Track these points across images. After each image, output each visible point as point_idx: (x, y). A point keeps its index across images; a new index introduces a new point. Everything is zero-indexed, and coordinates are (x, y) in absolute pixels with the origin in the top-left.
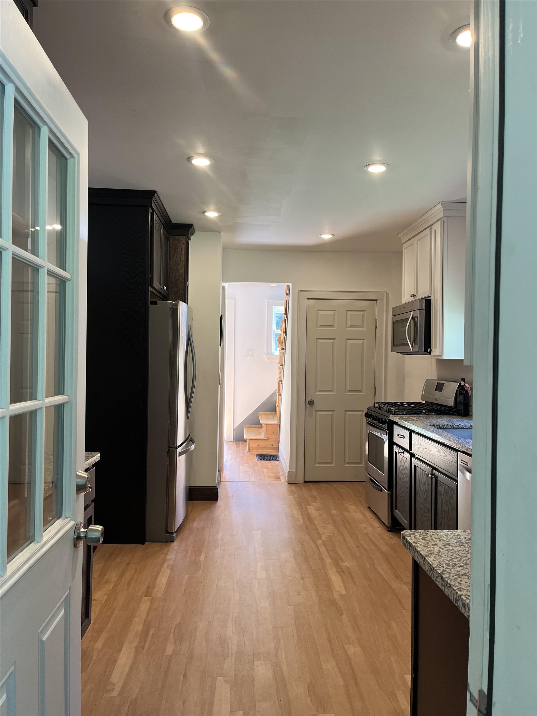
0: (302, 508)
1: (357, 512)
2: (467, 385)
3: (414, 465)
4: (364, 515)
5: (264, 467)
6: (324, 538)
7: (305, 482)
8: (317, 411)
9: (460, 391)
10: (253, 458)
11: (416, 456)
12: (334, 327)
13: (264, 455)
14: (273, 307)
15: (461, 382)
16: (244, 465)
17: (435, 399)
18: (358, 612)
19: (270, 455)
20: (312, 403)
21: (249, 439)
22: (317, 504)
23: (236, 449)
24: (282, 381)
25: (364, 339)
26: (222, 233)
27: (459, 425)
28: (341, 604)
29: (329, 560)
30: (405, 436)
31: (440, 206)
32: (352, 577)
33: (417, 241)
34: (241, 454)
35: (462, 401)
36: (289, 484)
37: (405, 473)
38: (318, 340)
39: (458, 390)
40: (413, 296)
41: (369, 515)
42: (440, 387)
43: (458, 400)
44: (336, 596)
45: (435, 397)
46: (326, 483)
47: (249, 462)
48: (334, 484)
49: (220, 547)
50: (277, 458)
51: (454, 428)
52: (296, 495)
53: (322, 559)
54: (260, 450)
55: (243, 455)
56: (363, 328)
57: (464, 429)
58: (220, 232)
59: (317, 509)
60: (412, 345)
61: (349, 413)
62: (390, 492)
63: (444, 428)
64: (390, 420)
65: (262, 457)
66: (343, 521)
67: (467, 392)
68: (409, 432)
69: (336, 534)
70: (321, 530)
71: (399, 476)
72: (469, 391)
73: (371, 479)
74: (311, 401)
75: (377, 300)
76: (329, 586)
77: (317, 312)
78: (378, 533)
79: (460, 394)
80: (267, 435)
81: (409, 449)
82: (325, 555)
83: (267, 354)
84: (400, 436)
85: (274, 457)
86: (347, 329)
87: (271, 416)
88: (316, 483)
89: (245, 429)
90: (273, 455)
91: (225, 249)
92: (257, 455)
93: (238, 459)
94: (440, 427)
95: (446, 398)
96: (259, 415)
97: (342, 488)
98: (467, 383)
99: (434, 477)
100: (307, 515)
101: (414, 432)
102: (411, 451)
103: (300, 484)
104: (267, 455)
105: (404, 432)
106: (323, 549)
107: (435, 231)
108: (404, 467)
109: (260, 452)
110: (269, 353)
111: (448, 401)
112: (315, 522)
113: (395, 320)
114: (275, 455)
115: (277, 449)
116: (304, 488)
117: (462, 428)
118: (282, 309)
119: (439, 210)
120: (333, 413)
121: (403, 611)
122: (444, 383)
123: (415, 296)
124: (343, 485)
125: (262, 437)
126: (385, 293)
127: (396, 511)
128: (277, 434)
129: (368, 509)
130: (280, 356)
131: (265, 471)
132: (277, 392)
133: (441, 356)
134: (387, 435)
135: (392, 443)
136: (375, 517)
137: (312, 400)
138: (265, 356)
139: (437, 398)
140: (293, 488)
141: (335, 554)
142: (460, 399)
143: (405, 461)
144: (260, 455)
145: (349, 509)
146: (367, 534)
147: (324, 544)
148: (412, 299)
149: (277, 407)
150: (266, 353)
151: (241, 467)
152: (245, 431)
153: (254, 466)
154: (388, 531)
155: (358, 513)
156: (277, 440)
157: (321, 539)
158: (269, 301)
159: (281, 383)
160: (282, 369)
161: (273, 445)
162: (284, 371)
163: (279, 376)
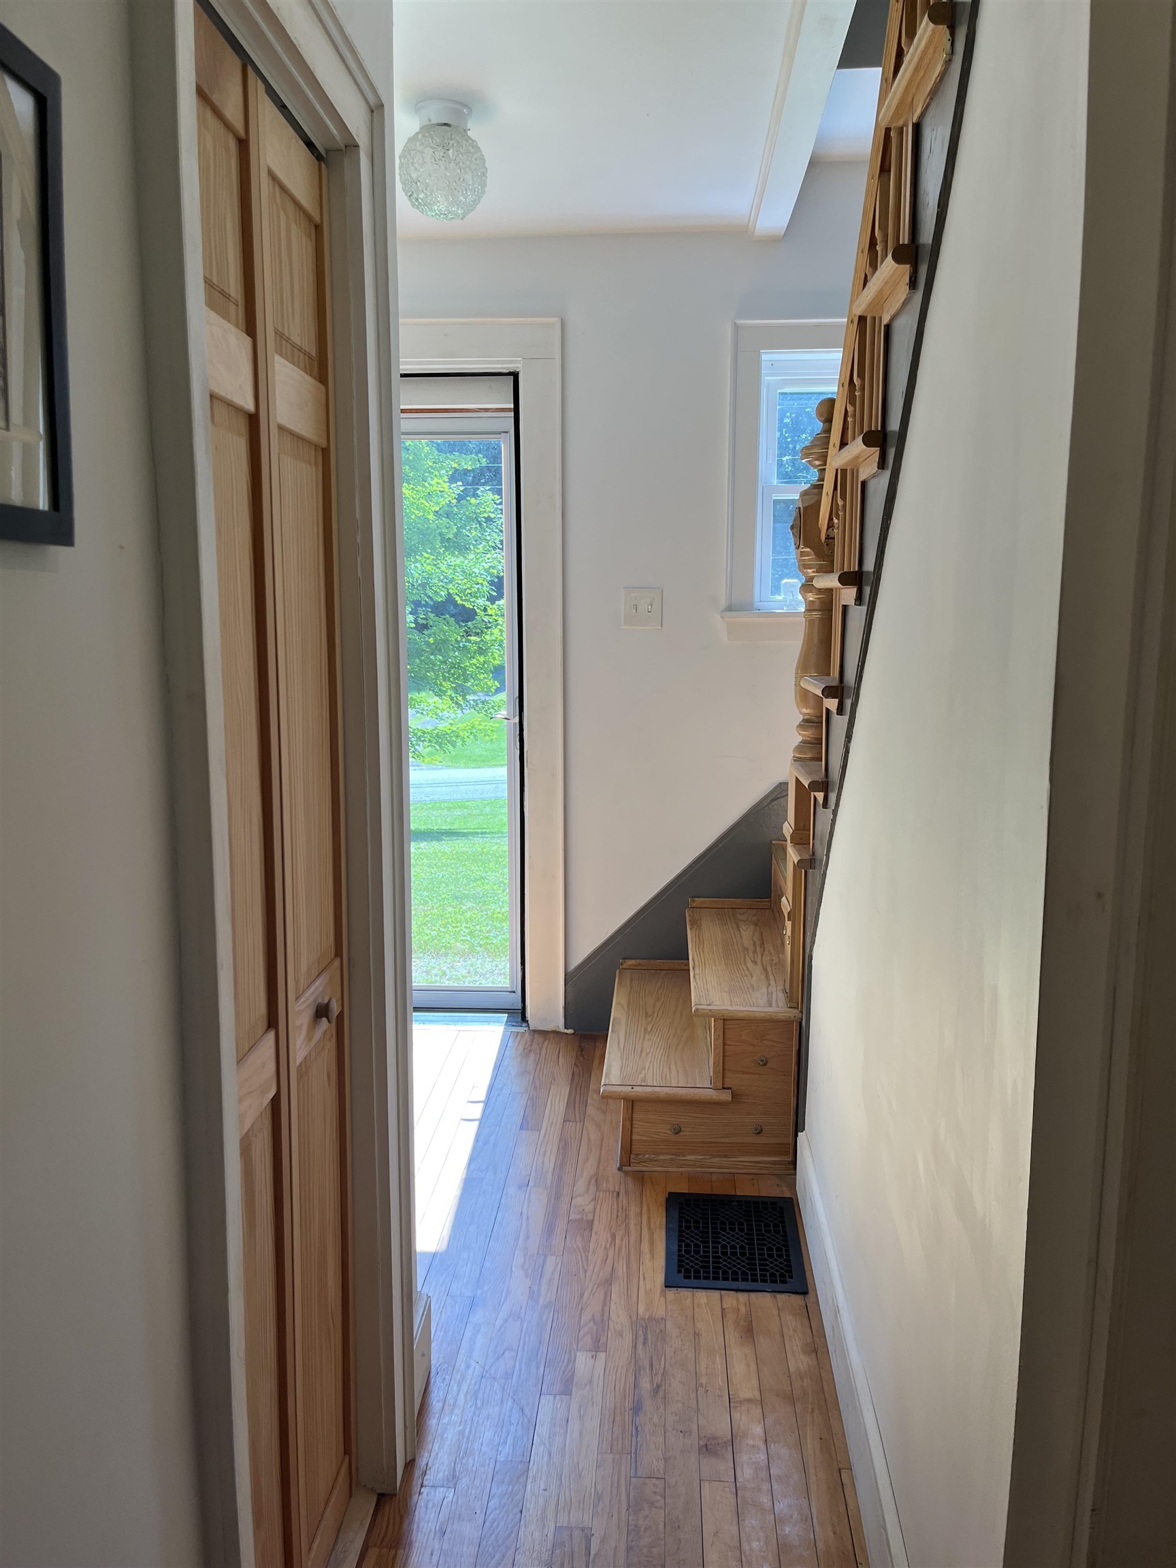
13: (714, 1200)
14: (765, 358)
19: (748, 1202)
21: (626, 1099)
24: (827, 792)
54: (689, 1153)
80: (728, 1074)
83: (730, 608)
87: (747, 929)
90: (766, 1199)
92: (668, 1202)
96: (686, 913)
104: (729, 1201)
109: (688, 1172)
110: (740, 604)
114: (774, 1206)
115: (787, 1153)
125: (704, 1083)
128: (787, 1074)
138: (718, 618)
149: (788, 921)
150: (723, 603)
156: (788, 1107)
158: (739, 322)
159: (825, 805)
160: (835, 718)
161: (760, 1132)
162: (849, 737)
163: (803, 742)
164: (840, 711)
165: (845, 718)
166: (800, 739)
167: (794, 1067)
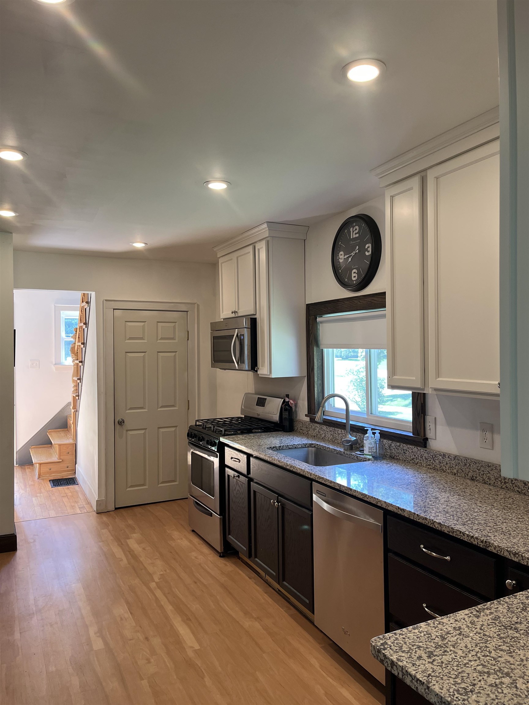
0: (122, 544)
1: (182, 539)
2: (291, 401)
3: (254, 491)
4: (190, 541)
5: (62, 495)
6: (157, 580)
7: (116, 509)
8: (127, 431)
9: (285, 408)
10: (46, 485)
11: (255, 481)
12: (145, 340)
13: (59, 479)
14: (62, 312)
15: (286, 399)
16: (37, 496)
17: (257, 414)
18: (220, 669)
19: (66, 479)
20: (122, 423)
21: (39, 464)
22: (136, 536)
23: (23, 476)
24: (79, 396)
25: (176, 352)
26: (14, 234)
27: (294, 445)
28: (199, 663)
29: (170, 607)
30: (240, 460)
31: (265, 226)
32: (200, 624)
33: (237, 258)
34: (29, 482)
35: (288, 417)
36: (98, 515)
37: (240, 498)
38: (127, 354)
39: (283, 406)
40: (235, 312)
41: (196, 540)
42: (261, 402)
43: (284, 416)
44: (190, 653)
45: (258, 413)
46: (138, 507)
47: (43, 490)
48: (148, 507)
49: (35, 616)
50: (75, 482)
51: (289, 449)
52: (110, 527)
53: (161, 607)
54: (53, 474)
55: (32, 483)
56: (175, 340)
57: (298, 448)
58: (11, 233)
59: (139, 542)
60: (238, 363)
61: (162, 430)
62: (222, 517)
63: (280, 449)
64: (220, 442)
65: (57, 482)
66: (171, 552)
67: (291, 408)
68: (245, 456)
69: (168, 571)
70: (151, 569)
71: (232, 500)
72: (293, 407)
73: (196, 502)
74: (121, 421)
75: (188, 311)
76: (179, 642)
77: (125, 323)
78: (210, 561)
79: (286, 410)
80: (61, 456)
81: (246, 474)
82: (164, 601)
83: (55, 364)
84: (233, 459)
85: (71, 481)
86: (159, 341)
87: (62, 434)
88: (128, 508)
89: (31, 450)
90: (70, 478)
91: (16, 250)
92: (50, 481)
93: (28, 489)
94: (276, 449)
95: (270, 414)
96: (47, 433)
97: (158, 510)
98: (291, 400)
99: (280, 505)
100: (129, 552)
101: (252, 455)
102: (248, 476)
103: (111, 512)
104: (62, 479)
105: (239, 455)
106: (159, 593)
107: (259, 250)
108: (239, 491)
109: (53, 477)
110: (58, 363)
111: (272, 417)
112: (141, 559)
113: (214, 336)
114: (71, 478)
115: (74, 471)
116: (116, 517)
117: (296, 448)
118: (76, 314)
119: (263, 229)
120: (145, 432)
121: (264, 655)
122: (266, 399)
123: (237, 312)
124: (159, 507)
125: (55, 458)
126: (196, 305)
127: (230, 536)
128: (73, 455)
129: (192, 533)
130: (74, 368)
131: (65, 500)
132: (71, 407)
133: (269, 375)
134: (217, 458)
135: (223, 465)
136: (202, 542)
137: (121, 419)
138: (53, 366)
139: (259, 413)
140: (105, 518)
141: (174, 597)
142: (286, 415)
143: (240, 486)
144: (54, 480)
145: (173, 537)
146: (200, 564)
147: (159, 586)
148: (233, 315)
149: (72, 425)
150: (54, 363)
151: (34, 499)
152: (32, 453)
153: (50, 496)
154: (220, 556)
155: (184, 539)
156: (74, 461)
157: (153, 581)
158: (55, 305)
159: (78, 399)
160: (79, 383)
161: (68, 467)
162: (82, 386)
163: (74, 390)
164: (80, 382)
165: (81, 383)
166: (73, 389)
167: (74, 453)
